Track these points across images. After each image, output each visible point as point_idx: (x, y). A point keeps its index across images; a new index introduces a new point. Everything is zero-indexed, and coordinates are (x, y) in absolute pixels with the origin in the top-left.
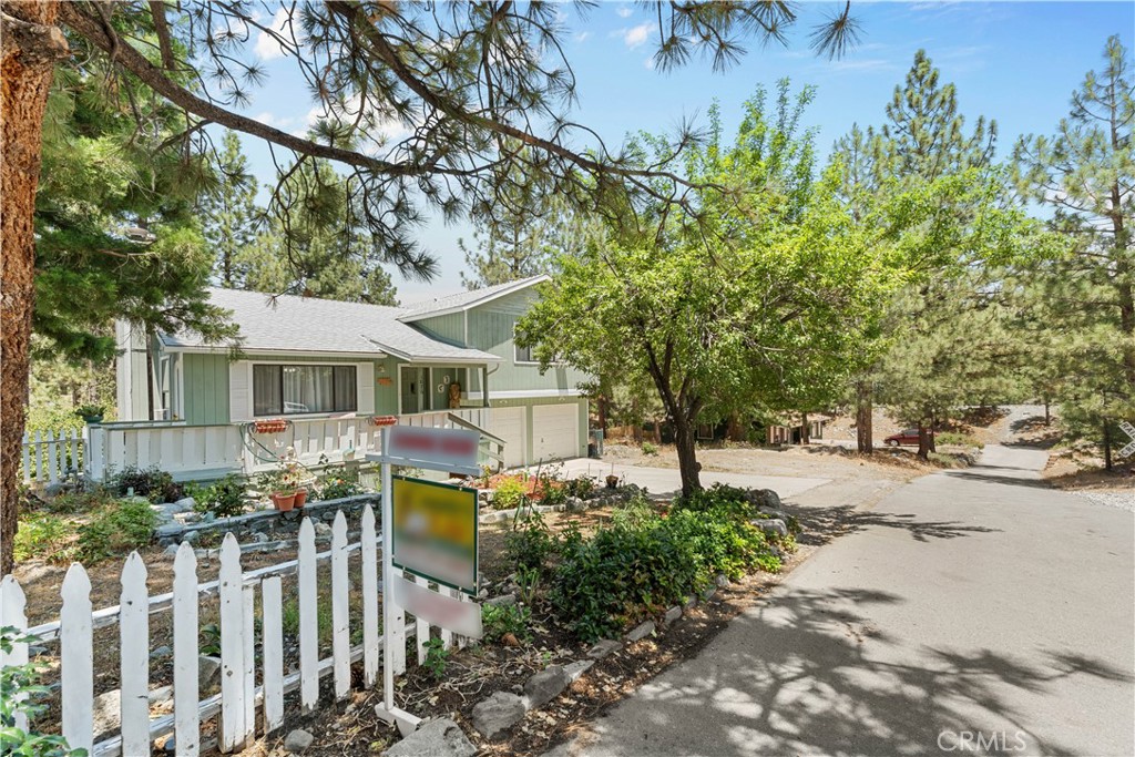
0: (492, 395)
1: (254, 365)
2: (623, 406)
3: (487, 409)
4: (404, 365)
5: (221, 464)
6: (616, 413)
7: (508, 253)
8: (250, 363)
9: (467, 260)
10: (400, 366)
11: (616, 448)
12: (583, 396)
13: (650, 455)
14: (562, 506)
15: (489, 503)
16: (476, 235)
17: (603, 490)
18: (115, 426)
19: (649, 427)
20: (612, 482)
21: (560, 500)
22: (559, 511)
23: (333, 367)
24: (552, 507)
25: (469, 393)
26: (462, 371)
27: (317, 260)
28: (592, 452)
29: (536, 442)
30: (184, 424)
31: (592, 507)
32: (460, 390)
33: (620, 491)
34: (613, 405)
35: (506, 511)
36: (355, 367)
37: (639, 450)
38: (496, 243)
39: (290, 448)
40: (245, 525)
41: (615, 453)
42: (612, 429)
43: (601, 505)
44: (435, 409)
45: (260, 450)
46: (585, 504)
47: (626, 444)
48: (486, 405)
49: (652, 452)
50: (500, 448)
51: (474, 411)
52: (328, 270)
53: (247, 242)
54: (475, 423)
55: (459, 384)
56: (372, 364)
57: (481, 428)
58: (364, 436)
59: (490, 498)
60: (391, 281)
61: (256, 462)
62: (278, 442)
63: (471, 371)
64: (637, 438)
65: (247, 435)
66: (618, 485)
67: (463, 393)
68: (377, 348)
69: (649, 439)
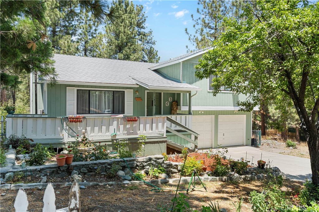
0: (193, 108)
1: (78, 90)
2: (276, 118)
3: (190, 116)
4: (148, 91)
5: (53, 137)
6: (271, 122)
7: (211, 34)
8: (76, 89)
9: (190, 39)
10: (146, 91)
11: (270, 142)
12: (242, 110)
13: (291, 148)
14: (225, 178)
15: (179, 171)
16: (194, 26)
17: (255, 169)
18: (19, 116)
19: (292, 130)
20: (261, 165)
21: (224, 174)
22: (222, 181)
23: (113, 91)
24: (218, 178)
25: (182, 107)
26: (179, 95)
27: (123, 44)
28: (254, 143)
29: (220, 135)
30: (47, 116)
31: (245, 180)
32: (177, 105)
33: (266, 171)
34: (270, 117)
35: (187, 178)
36: (124, 92)
37: (283, 144)
38: (205, 29)
39: (84, 131)
40: (40, 171)
41: (268, 144)
42: (270, 130)
43: (252, 179)
44: (164, 114)
45: (71, 131)
46: (240, 178)
47: (275, 139)
48: (190, 113)
49: (292, 146)
50: (196, 138)
51: (183, 117)
52: (126, 48)
53: (93, 37)
54: (183, 124)
55: (177, 102)
56: (133, 90)
57: (187, 127)
58: (121, 127)
59: (179, 168)
60: (158, 54)
61: (69, 137)
62: (80, 128)
63: (183, 94)
64: (284, 137)
65: (65, 123)
66: (265, 167)
67: (178, 107)
68: (134, 82)
69: (291, 137)
